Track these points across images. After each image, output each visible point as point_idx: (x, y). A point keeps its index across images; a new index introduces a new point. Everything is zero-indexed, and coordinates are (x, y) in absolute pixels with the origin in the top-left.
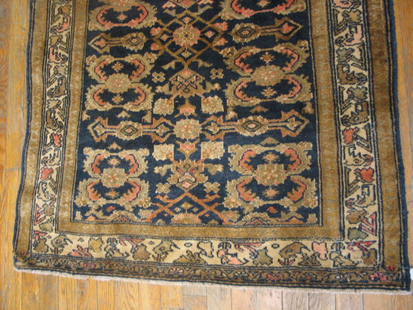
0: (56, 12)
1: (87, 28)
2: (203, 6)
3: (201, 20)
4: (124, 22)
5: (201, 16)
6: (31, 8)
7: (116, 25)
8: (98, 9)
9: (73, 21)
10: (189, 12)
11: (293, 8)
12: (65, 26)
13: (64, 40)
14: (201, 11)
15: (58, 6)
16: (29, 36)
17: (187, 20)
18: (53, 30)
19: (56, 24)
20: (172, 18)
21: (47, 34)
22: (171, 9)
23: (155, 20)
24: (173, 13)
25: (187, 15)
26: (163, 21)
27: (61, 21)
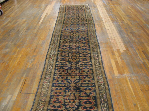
0: (40, 104)
1: (47, 108)
2: (75, 107)
3: (75, 110)
4: (57, 108)
5: (75, 109)
6: (34, 102)
7: (55, 108)
8: (51, 105)
9: (44, 106)
10: (72, 108)
11: (94, 110)
12: (42, 107)
13: (41, 109)
14: (75, 108)
15: (41, 102)
16: (32, 107)
17: (72, 110)
18: (39, 107)
19: (40, 106)
20: (68, 109)
21: (37, 107)
22: (68, 107)
23: (64, 109)
24: (69, 108)
25: (72, 109)
26: (66, 109)
27: (41, 105)
